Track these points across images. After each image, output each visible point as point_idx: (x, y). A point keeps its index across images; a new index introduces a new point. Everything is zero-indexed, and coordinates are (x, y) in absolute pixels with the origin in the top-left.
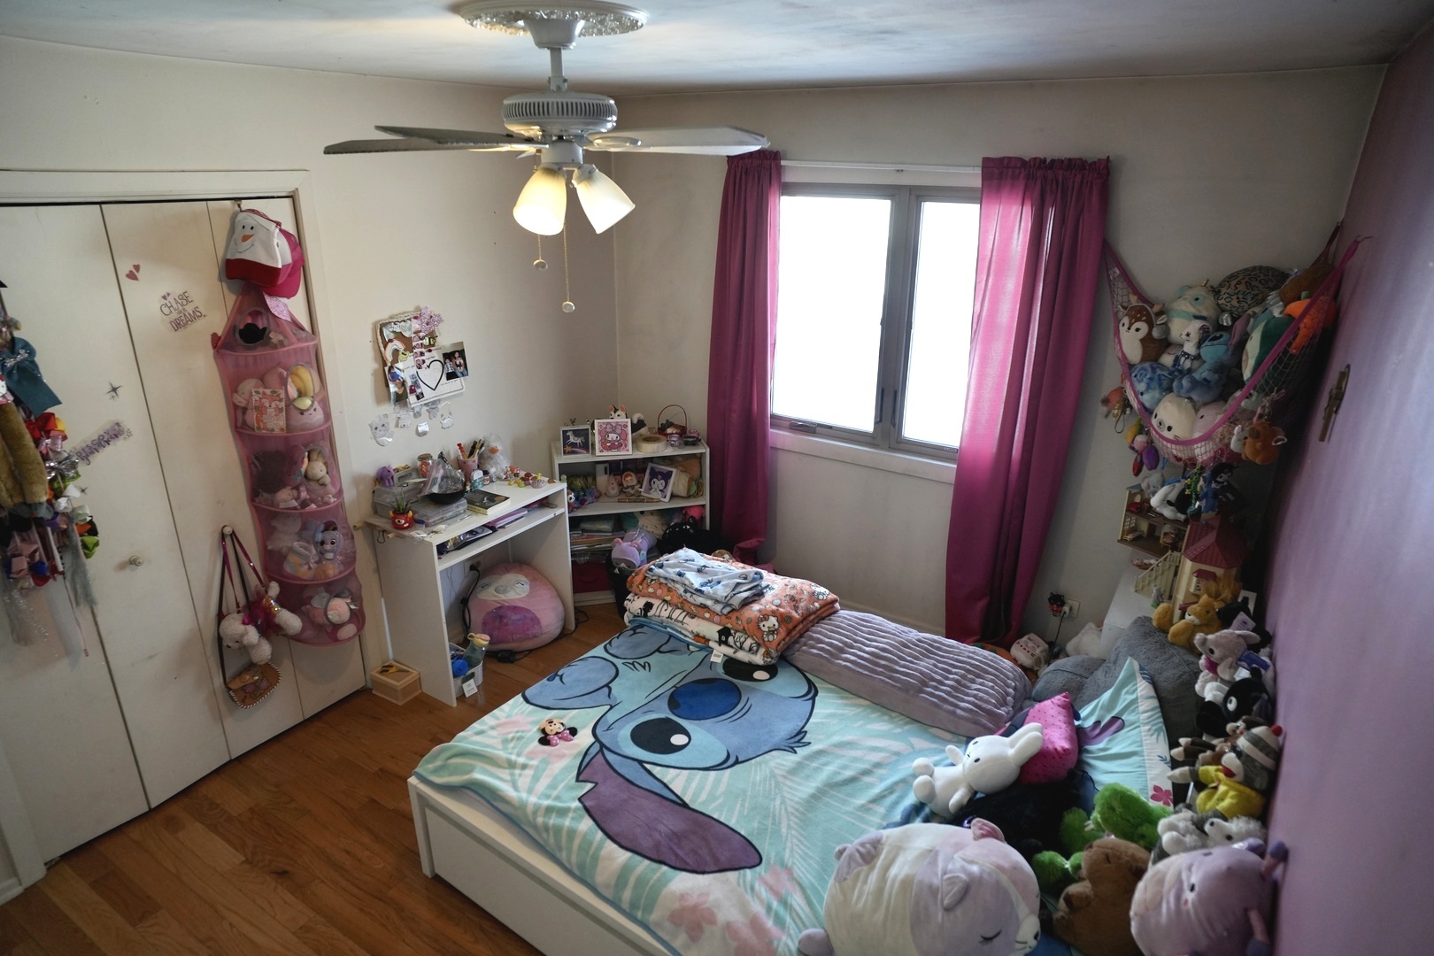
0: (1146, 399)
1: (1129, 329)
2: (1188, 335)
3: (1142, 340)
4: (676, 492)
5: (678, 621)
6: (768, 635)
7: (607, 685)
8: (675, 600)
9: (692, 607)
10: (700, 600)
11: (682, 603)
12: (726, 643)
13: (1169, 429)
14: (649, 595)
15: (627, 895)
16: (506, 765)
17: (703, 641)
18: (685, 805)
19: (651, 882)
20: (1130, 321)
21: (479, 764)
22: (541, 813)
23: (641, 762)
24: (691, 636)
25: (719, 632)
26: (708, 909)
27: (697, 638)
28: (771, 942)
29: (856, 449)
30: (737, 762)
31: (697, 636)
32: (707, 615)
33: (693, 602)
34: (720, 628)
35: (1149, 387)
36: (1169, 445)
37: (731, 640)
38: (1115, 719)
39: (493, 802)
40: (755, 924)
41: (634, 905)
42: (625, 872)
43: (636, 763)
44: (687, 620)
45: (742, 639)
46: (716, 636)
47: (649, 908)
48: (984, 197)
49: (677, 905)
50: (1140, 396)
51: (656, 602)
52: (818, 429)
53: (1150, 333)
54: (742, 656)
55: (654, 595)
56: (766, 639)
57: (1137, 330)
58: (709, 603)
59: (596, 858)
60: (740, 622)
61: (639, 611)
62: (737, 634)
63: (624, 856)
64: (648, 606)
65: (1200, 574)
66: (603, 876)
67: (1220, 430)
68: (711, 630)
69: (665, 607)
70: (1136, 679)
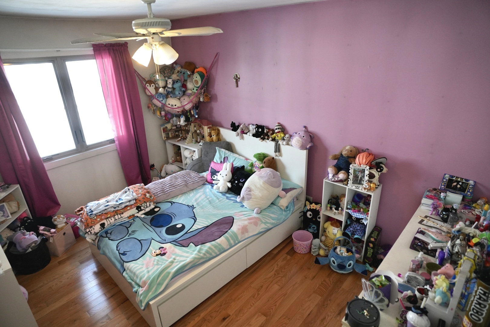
0: (163, 102)
1: (150, 86)
2: (170, 83)
3: (155, 88)
4: (12, 211)
5: (120, 218)
6: (151, 198)
7: (139, 241)
8: (113, 214)
9: (121, 211)
10: (123, 206)
11: (116, 213)
12: (141, 210)
13: (175, 105)
14: (99, 221)
15: (232, 242)
16: (171, 264)
17: (132, 216)
18: (208, 226)
19: (232, 234)
20: (150, 85)
21: (168, 270)
22: (199, 254)
23: (186, 233)
24: (127, 219)
25: (136, 209)
26: (243, 225)
27: (129, 218)
28: (255, 217)
29: (76, 156)
30: (195, 217)
31: (129, 217)
32: (129, 208)
33: (121, 208)
34: (136, 208)
35: (163, 99)
36: (176, 109)
37: (142, 208)
38: (224, 158)
39: (183, 271)
40: (249, 219)
41: (235, 242)
42: (227, 239)
43: (186, 234)
44: (122, 215)
45: (146, 205)
46: (137, 211)
47: (237, 238)
48: (96, 56)
49: (240, 231)
50: (162, 102)
51: (105, 221)
52: (53, 157)
53: (155, 86)
54: (148, 210)
55: (102, 220)
56: (152, 199)
57: (153, 86)
58: (128, 204)
59: (220, 245)
60: (141, 201)
61: (100, 229)
62: (143, 205)
63: (222, 238)
64: (103, 225)
65: (209, 128)
66: (225, 245)
67: (195, 99)
68: (134, 211)
69: (110, 219)
70: (220, 150)
